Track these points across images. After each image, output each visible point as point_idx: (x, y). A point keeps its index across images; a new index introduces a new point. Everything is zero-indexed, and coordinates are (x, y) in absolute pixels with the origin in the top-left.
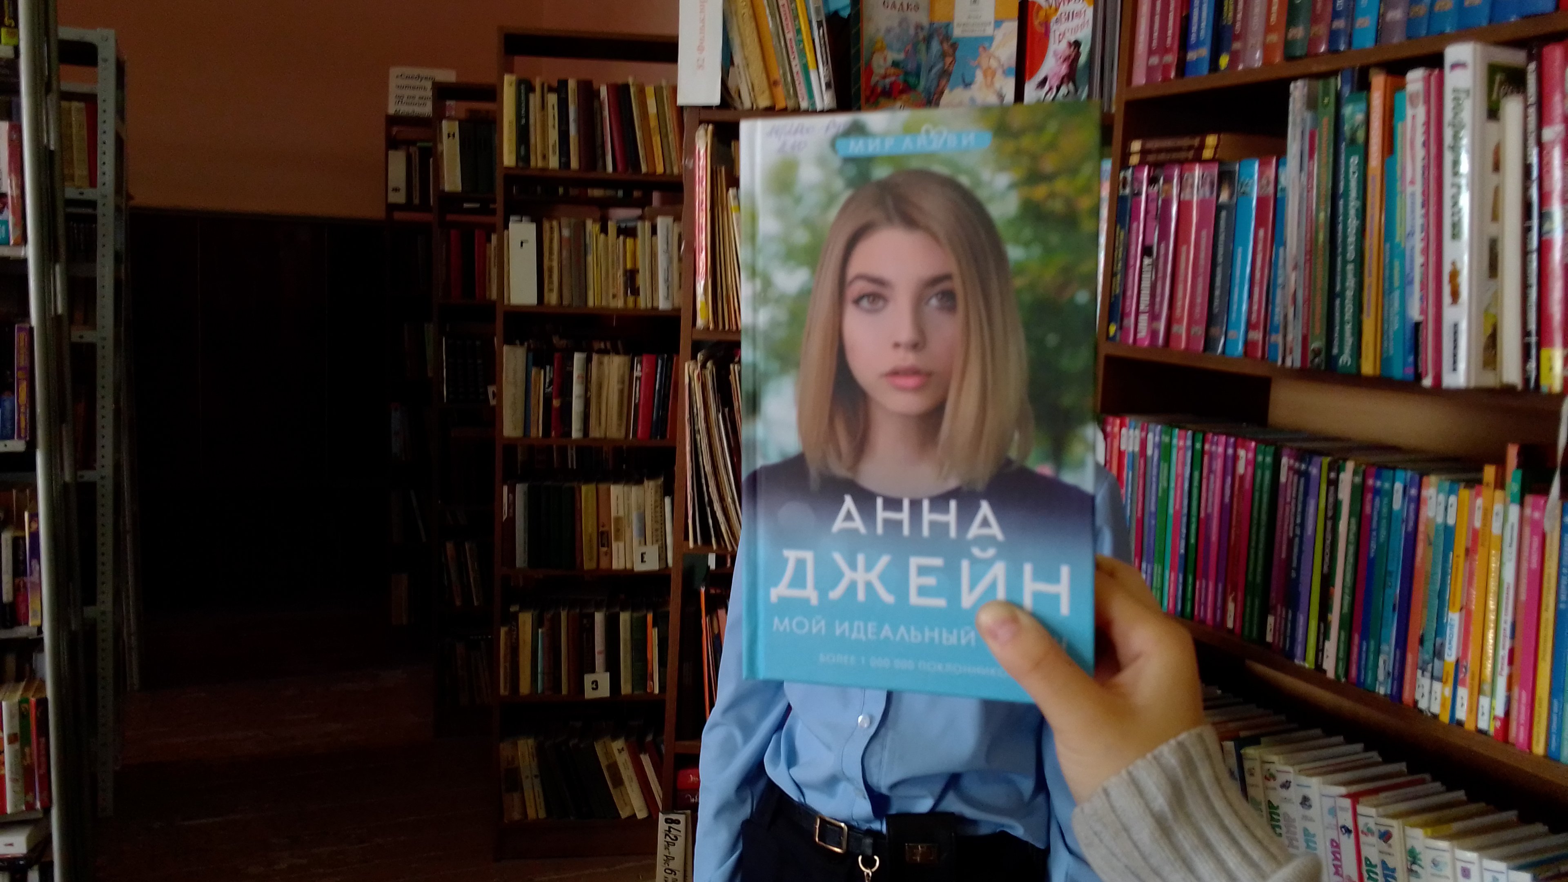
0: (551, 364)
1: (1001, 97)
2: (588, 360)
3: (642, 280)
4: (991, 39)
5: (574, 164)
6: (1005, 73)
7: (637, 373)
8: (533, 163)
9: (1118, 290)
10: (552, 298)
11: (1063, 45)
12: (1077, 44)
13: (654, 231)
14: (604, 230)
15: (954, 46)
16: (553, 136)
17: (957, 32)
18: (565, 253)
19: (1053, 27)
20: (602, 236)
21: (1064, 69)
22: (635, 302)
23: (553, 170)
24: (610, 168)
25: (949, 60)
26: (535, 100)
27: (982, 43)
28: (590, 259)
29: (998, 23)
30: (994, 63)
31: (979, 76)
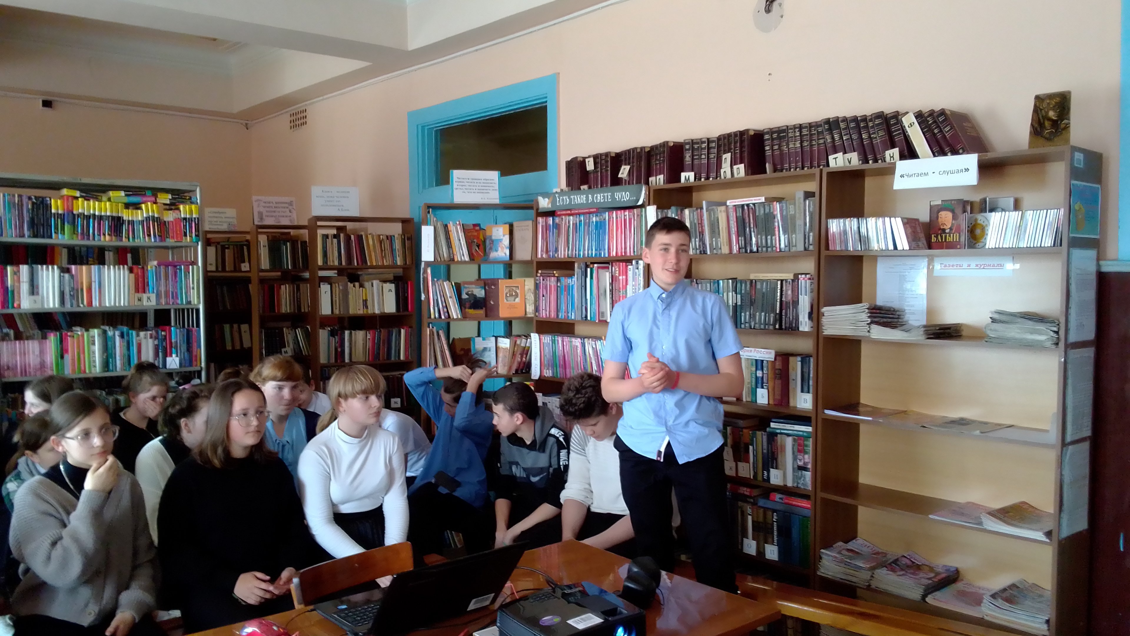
0: (337, 335)
2: (351, 333)
3: (369, 303)
5: (344, 263)
6: (506, 248)
7: (368, 337)
8: (329, 263)
9: (537, 304)
10: (337, 312)
13: (372, 286)
14: (354, 286)
15: (493, 242)
16: (336, 254)
17: (493, 238)
18: (341, 295)
20: (354, 288)
22: (367, 311)
23: (337, 266)
24: (356, 264)
25: (492, 245)
26: (329, 241)
27: (499, 241)
28: (350, 296)
30: (503, 246)
31: (499, 249)
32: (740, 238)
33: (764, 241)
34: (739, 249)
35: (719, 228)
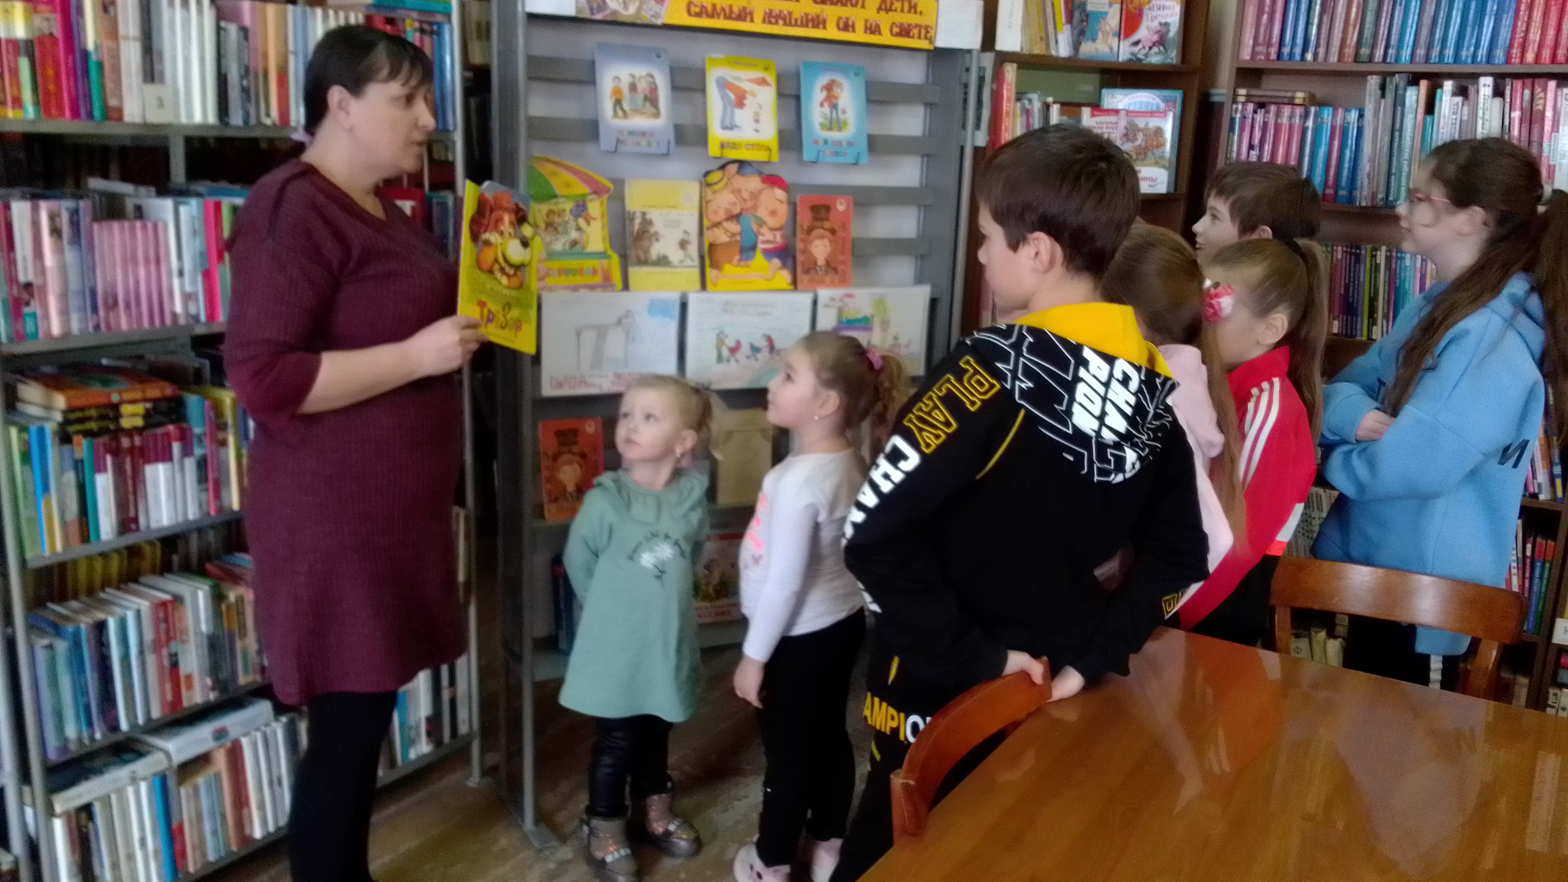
1: (1111, 48)
4: (1106, 13)
6: (1114, 35)
11: (1155, 24)
12: (1166, 25)
15: (1087, 16)
17: (1089, 8)
19: (1146, 12)
21: (1156, 38)
25: (1085, 24)
27: (1102, 16)
29: (1111, 5)
30: (1108, 28)
31: (1100, 35)
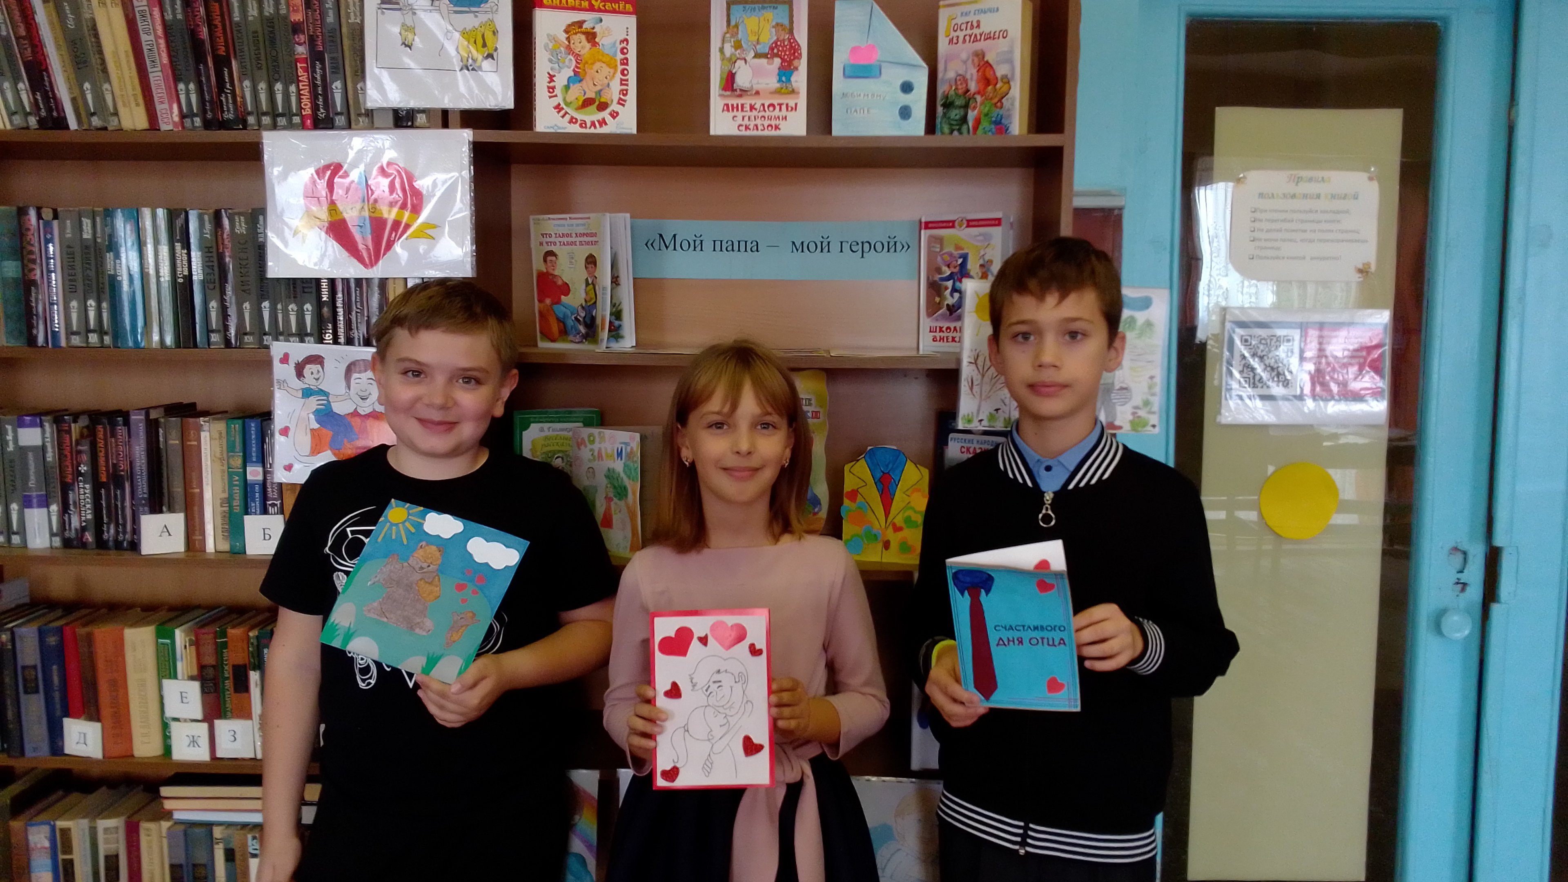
32: (181, 86)
33: (263, 97)
34: (183, 116)
35: (100, 52)
